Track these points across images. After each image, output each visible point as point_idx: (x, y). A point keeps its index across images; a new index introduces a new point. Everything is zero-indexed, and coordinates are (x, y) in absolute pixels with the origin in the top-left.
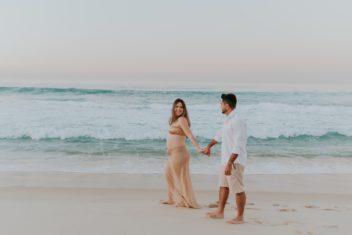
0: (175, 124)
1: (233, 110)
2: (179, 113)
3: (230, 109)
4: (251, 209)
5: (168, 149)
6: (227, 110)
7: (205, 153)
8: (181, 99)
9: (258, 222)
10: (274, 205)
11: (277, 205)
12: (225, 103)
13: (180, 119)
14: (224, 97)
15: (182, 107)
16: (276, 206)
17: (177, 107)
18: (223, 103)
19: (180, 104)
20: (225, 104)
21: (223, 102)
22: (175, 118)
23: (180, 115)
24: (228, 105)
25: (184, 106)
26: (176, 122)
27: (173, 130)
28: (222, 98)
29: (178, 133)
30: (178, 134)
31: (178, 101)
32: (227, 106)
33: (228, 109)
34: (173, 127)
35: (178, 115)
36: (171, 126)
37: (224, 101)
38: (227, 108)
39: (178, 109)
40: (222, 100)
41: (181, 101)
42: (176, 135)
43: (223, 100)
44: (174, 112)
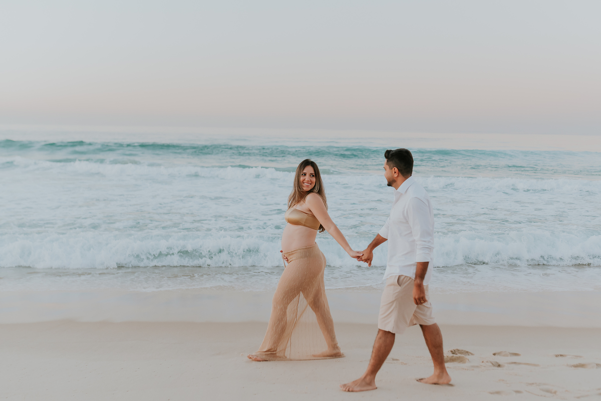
0: (298, 207)
1: (406, 178)
2: (308, 186)
3: (401, 178)
4: (520, 364)
5: (283, 253)
6: (395, 179)
7: (363, 259)
8: (312, 160)
9: (548, 391)
10: (557, 356)
11: (561, 355)
12: (392, 165)
13: (309, 197)
14: (390, 156)
15: (313, 176)
16: (560, 357)
17: (305, 175)
18: (388, 167)
19: (309, 170)
20: (392, 169)
21: (387, 164)
22: (300, 194)
23: (309, 189)
24: (396, 169)
25: (316, 174)
26: (302, 202)
27: (295, 217)
28: (386, 157)
29: (303, 223)
30: (304, 225)
31: (306, 163)
32: (395, 172)
33: (398, 176)
34: (296, 210)
35: (305, 189)
36: (292, 209)
37: (390, 163)
38: (396, 175)
39: (307, 178)
40: (386, 160)
41: (313, 164)
42: (300, 227)
43: (388, 161)
44: (298, 184)
